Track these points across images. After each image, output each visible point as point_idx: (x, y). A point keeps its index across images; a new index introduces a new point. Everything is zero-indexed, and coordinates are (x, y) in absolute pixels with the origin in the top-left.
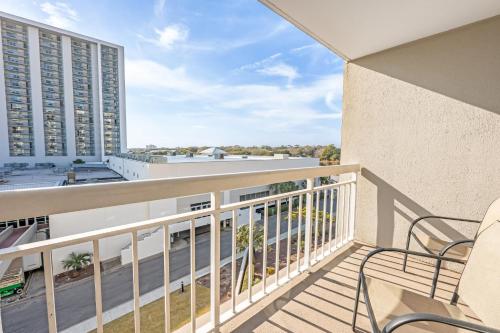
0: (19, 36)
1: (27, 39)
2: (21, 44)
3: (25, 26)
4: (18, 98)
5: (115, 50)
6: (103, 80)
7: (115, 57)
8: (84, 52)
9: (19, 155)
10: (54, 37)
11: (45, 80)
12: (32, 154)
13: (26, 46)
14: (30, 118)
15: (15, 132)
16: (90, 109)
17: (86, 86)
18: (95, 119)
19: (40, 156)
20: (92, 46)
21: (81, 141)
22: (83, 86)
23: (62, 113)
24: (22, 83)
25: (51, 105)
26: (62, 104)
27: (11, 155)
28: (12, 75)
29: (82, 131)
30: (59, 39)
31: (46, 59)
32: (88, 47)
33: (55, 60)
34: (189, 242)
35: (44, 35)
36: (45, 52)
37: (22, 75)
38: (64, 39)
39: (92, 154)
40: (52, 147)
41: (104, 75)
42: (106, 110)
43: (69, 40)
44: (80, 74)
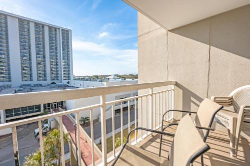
0: (26, 26)
1: (29, 27)
2: (26, 30)
3: (28, 22)
4: (25, 54)
5: (67, 31)
6: (63, 45)
7: (68, 34)
8: (54, 32)
9: (26, 81)
10: (41, 26)
11: (37, 46)
12: (31, 80)
13: (29, 30)
14: (30, 63)
15: (23, 70)
16: (57, 59)
17: (55, 48)
18: (59, 63)
19: (35, 81)
20: (58, 30)
21: (53, 74)
22: (54, 48)
23: (45, 61)
24: (27, 48)
25: (39, 57)
26: (44, 57)
27: (22, 81)
28: (23, 44)
29: (53, 69)
30: (43, 27)
31: (37, 36)
32: (56, 30)
33: (41, 36)
34: (120, 114)
35: (36, 25)
36: (37, 33)
37: (27, 44)
38: (45, 27)
39: (58, 80)
40: (40, 77)
41: (63, 43)
42: (64, 59)
43: (48, 27)
44: (52, 43)
